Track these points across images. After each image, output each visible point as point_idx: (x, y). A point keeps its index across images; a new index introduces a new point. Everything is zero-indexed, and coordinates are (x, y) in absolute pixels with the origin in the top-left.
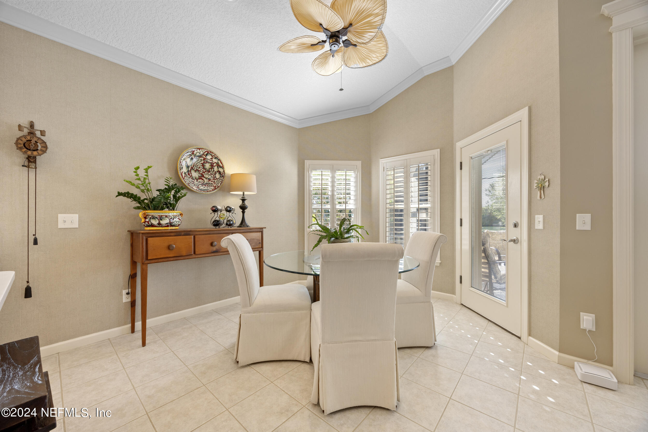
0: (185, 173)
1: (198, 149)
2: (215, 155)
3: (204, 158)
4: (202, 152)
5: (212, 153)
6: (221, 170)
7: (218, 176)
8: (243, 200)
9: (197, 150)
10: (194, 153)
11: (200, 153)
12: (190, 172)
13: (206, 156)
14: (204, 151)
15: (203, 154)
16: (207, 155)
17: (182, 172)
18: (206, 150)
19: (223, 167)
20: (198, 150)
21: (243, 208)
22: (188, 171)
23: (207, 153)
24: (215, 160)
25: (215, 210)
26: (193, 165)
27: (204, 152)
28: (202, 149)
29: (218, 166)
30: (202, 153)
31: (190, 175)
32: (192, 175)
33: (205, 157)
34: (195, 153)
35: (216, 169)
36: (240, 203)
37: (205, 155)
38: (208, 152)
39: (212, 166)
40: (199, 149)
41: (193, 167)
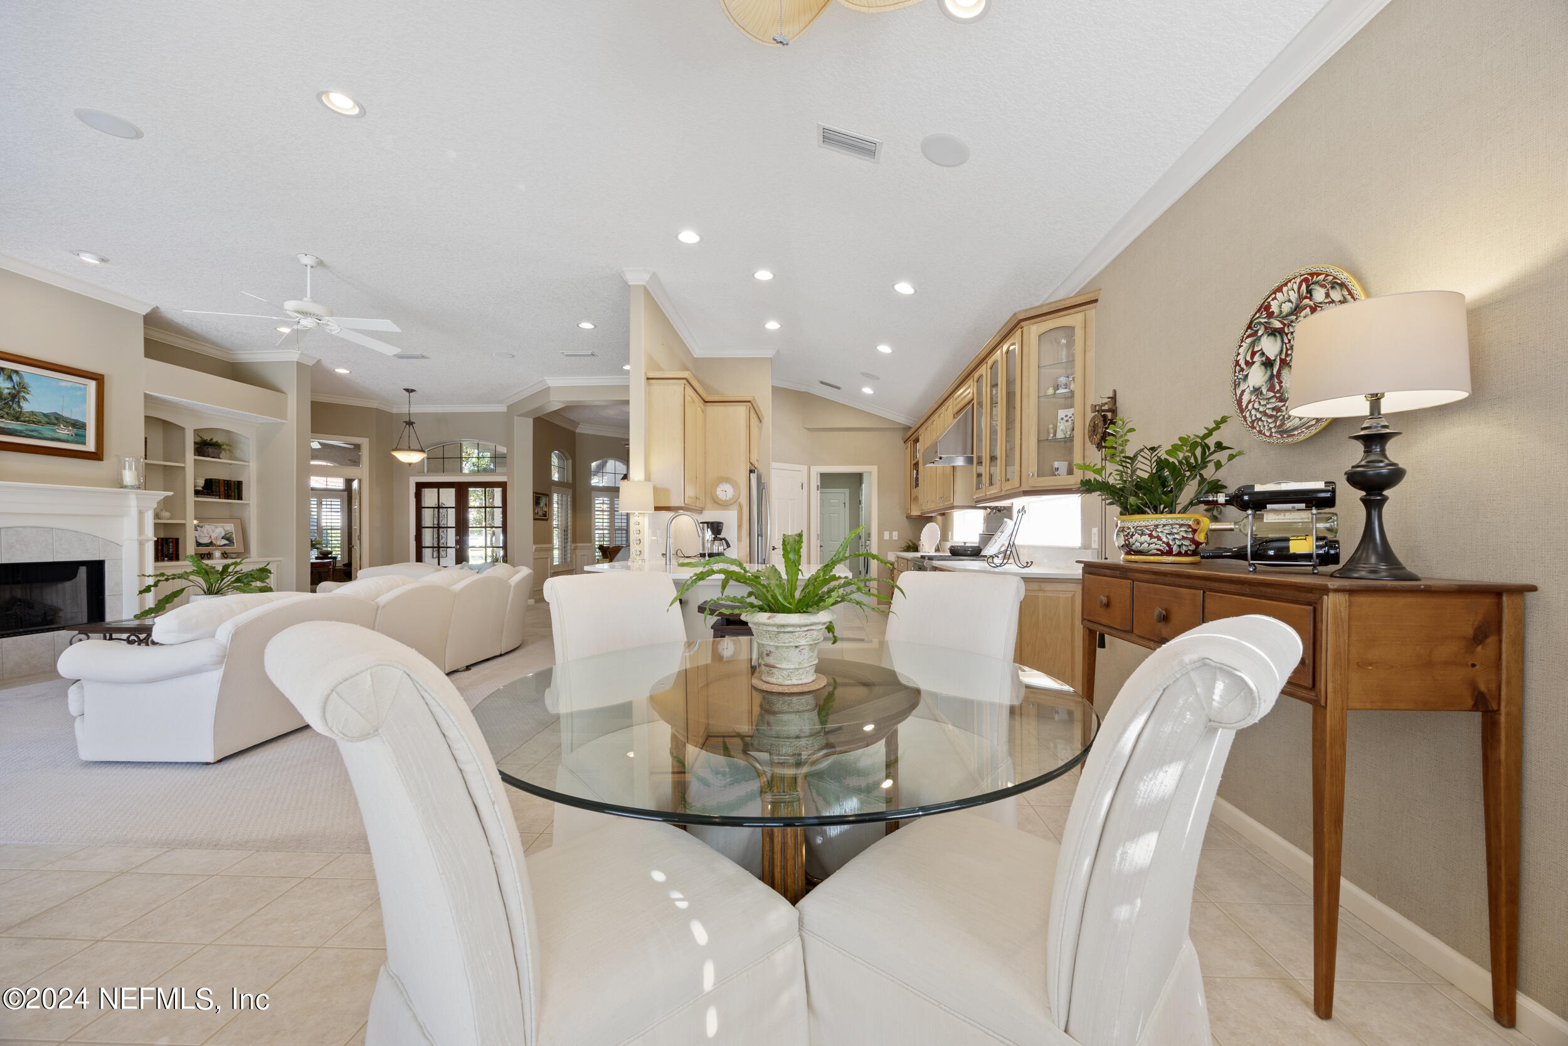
0: (1257, 391)
1: (1275, 293)
2: (1327, 275)
3: (1311, 307)
4: (1291, 293)
5: (1318, 275)
8: (1374, 443)
9: (1275, 298)
10: (1273, 312)
11: (1290, 301)
12: (1278, 378)
13: (1311, 295)
14: (1296, 287)
15: (1301, 298)
16: (1309, 291)
17: (1243, 391)
18: (1298, 280)
20: (1279, 295)
21: (1373, 482)
22: (1272, 377)
23: (1307, 287)
26: (1284, 349)
27: (1296, 289)
28: (1286, 285)
30: (1294, 296)
31: (1278, 387)
32: (1281, 387)
33: (1311, 303)
34: (1274, 307)
37: (1306, 298)
38: (1306, 280)
40: (1279, 289)
41: (1287, 355)
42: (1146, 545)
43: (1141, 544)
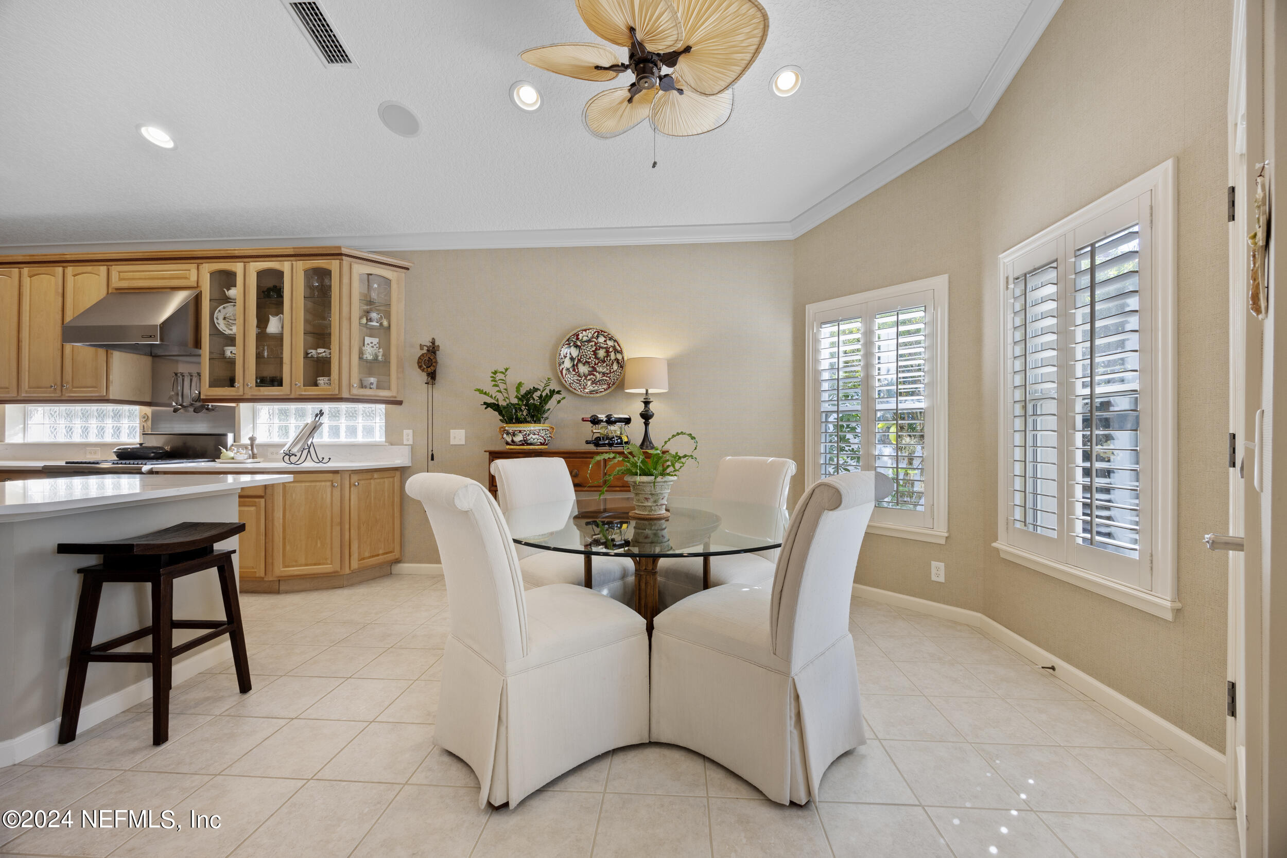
0: (568, 369)
1: (583, 331)
2: (609, 334)
3: (595, 342)
4: (590, 334)
5: (604, 332)
6: (619, 356)
7: (615, 367)
8: (647, 403)
9: (582, 333)
10: (579, 338)
11: (587, 336)
12: (577, 367)
13: (598, 338)
14: (593, 332)
15: (593, 337)
16: (598, 337)
17: (563, 368)
18: (595, 331)
19: (621, 352)
20: (584, 332)
21: (646, 416)
22: (574, 365)
23: (598, 334)
24: (610, 343)
25: (595, 421)
26: (580, 355)
27: (592, 333)
28: (589, 330)
29: (616, 351)
30: (590, 335)
31: (577, 371)
32: (578, 371)
33: (596, 341)
34: (580, 337)
35: (612, 354)
36: (641, 407)
37: (595, 338)
38: (598, 332)
39: (607, 352)
40: (585, 330)
41: (581, 358)
42: (536, 440)
43: (534, 439)
